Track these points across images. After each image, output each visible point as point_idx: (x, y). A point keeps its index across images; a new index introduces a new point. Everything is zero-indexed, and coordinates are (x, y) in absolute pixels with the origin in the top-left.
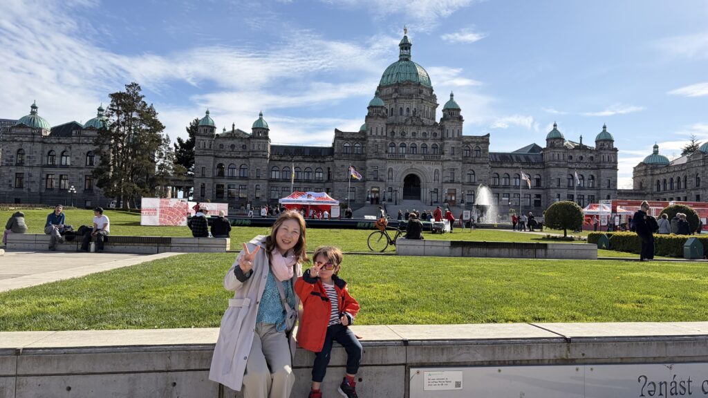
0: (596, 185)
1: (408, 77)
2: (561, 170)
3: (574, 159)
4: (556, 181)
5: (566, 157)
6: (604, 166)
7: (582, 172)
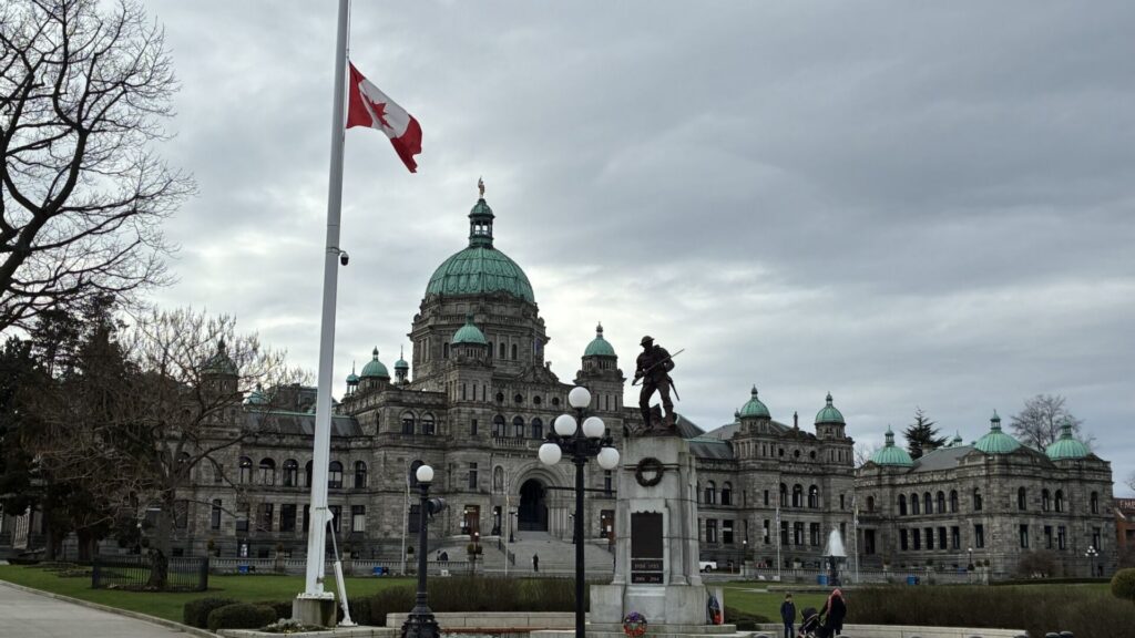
0: (821, 504)
1: (501, 282)
2: (770, 476)
3: (786, 457)
4: (763, 495)
5: (777, 452)
6: (835, 469)
7: (799, 480)
